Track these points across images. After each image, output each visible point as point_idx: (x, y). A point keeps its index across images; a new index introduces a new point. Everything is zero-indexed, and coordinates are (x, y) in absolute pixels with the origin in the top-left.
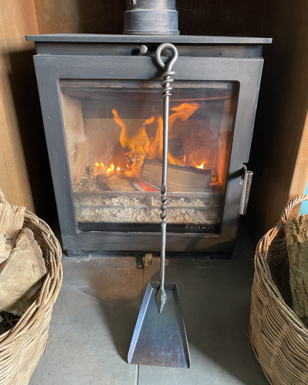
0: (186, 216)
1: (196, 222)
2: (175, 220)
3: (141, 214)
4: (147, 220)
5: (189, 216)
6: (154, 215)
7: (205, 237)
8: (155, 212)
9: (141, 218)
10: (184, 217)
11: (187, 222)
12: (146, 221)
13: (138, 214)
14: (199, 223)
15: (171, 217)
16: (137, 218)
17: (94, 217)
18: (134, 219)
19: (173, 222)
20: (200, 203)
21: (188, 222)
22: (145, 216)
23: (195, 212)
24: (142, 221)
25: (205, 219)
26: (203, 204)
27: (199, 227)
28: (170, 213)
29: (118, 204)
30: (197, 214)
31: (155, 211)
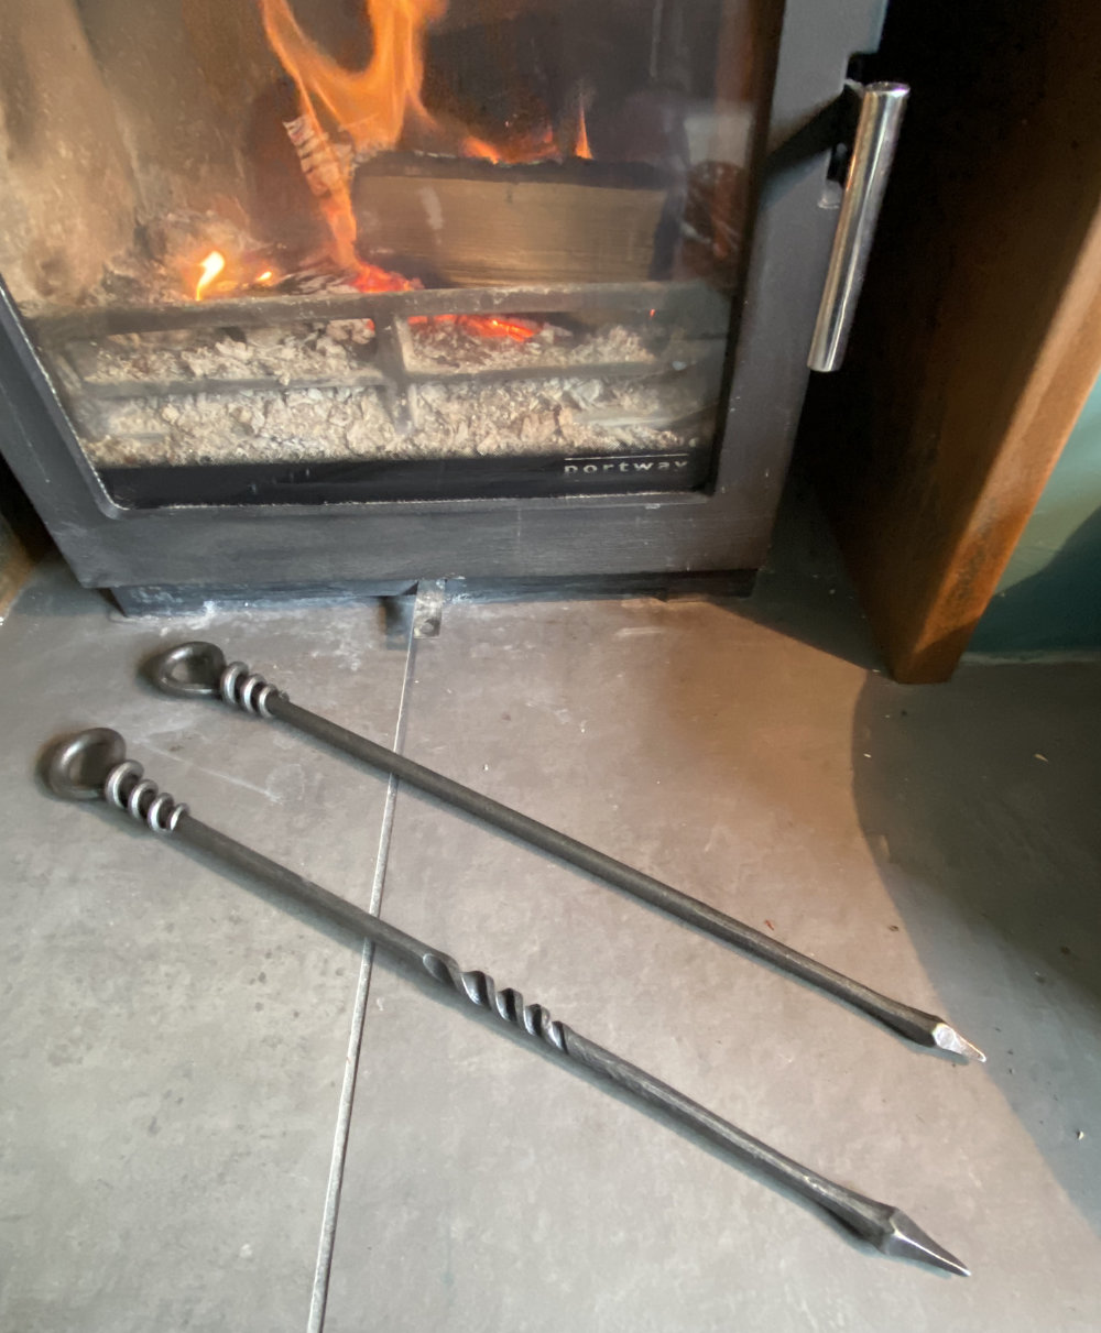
0: (566, 416)
1: (610, 442)
2: (519, 436)
3: (367, 417)
4: (395, 443)
5: (580, 416)
6: (425, 420)
7: (649, 506)
8: (430, 407)
9: (368, 438)
10: (557, 421)
11: (572, 444)
12: (389, 448)
13: (350, 419)
14: (623, 444)
15: (500, 425)
16: (351, 437)
17: (164, 442)
18: (337, 441)
19: (508, 446)
20: (628, 344)
21: (573, 442)
22: (388, 426)
23: (607, 396)
24: (373, 450)
25: (650, 426)
26: (640, 350)
27: (622, 466)
28: (493, 408)
29: (253, 373)
30: (614, 402)
31: (429, 399)
